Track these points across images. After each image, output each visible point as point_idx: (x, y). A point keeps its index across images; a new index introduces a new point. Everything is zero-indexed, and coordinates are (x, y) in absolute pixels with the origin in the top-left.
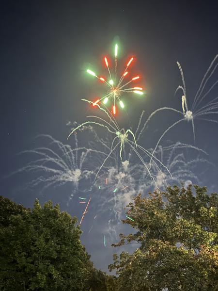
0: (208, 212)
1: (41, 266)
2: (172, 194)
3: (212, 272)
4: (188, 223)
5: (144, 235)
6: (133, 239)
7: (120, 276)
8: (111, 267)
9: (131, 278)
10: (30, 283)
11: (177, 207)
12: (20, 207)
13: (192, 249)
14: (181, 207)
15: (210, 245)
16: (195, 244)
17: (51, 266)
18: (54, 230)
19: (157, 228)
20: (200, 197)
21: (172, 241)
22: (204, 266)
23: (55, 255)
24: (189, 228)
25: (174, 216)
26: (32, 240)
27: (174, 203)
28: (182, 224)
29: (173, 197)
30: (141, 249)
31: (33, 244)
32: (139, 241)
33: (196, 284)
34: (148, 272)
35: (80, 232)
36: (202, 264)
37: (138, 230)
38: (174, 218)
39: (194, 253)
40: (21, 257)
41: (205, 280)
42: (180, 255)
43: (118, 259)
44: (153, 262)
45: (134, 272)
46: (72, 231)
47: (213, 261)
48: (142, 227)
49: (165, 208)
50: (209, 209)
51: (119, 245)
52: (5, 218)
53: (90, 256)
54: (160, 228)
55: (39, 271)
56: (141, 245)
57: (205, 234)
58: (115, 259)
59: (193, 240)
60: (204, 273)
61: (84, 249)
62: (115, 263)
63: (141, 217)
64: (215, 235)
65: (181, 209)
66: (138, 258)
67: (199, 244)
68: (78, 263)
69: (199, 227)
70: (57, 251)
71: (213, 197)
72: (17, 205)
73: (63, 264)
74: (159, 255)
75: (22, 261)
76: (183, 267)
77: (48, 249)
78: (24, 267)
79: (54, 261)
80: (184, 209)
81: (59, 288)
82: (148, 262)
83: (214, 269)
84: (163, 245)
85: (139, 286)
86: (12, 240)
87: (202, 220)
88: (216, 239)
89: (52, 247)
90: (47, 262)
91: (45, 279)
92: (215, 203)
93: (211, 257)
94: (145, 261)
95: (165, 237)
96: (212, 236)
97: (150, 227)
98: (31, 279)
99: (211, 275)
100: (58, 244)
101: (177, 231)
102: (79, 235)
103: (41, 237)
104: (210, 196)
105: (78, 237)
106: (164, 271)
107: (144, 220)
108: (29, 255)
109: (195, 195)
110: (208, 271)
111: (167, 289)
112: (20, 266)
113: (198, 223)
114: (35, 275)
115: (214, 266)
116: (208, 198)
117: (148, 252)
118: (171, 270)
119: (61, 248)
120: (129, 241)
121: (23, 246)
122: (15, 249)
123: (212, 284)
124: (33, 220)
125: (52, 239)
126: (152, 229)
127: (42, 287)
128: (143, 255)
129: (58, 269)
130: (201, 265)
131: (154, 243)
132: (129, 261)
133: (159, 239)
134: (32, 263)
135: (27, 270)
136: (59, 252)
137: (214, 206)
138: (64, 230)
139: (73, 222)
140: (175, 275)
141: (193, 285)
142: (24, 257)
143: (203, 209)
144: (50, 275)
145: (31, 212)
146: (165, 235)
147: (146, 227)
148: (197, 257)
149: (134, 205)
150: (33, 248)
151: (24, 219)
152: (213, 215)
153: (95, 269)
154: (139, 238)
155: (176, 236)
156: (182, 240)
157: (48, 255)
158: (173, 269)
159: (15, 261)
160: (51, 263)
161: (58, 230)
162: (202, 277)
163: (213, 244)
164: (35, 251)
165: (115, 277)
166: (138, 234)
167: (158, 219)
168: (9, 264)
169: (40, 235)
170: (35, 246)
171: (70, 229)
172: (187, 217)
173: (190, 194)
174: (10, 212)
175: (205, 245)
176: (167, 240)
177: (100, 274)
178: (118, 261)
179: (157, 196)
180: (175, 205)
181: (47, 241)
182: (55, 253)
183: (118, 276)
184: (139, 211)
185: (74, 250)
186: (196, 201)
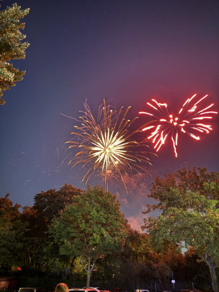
0: (210, 186)
1: (95, 229)
2: (182, 175)
3: (217, 229)
4: (195, 195)
5: (164, 204)
6: (157, 208)
7: (150, 234)
9: (157, 235)
10: (89, 240)
11: (186, 184)
12: (79, 190)
13: (200, 212)
14: (190, 183)
15: (213, 209)
16: (201, 209)
17: (102, 229)
18: (102, 204)
19: (173, 200)
20: (203, 175)
21: (185, 207)
22: (210, 224)
23: (104, 221)
24: (196, 198)
25: (185, 190)
26: (88, 211)
27: (184, 181)
28: (191, 195)
29: (183, 177)
30: (163, 214)
31: (89, 214)
32: (161, 209)
33: (206, 238)
34: (169, 230)
35: (120, 205)
36: (209, 223)
37: (160, 202)
38: (185, 192)
39: (201, 215)
40: (82, 223)
41: (212, 234)
42: (192, 217)
43: (148, 222)
44: (172, 223)
45: (159, 231)
46: (114, 204)
47: (216, 220)
48: (162, 199)
49: (178, 185)
50: (210, 183)
51: (147, 212)
52: (70, 198)
53: (128, 221)
54: (175, 199)
55: (95, 232)
56: (162, 212)
57: (209, 201)
58: (145, 222)
59: (200, 206)
60: (211, 229)
61: (123, 216)
62: (145, 225)
63: (160, 192)
64: (216, 201)
65: (189, 185)
66: (161, 220)
67: (205, 209)
68: (120, 226)
69: (203, 196)
70: (105, 218)
71: (212, 175)
72: (77, 189)
73: (110, 227)
74: (176, 218)
75: (83, 226)
76: (195, 225)
77: (99, 217)
78: (85, 230)
79: (103, 225)
80: (191, 185)
81: (109, 243)
82: (169, 223)
83: (217, 226)
84: (178, 211)
85: (163, 240)
86: (76, 212)
87: (206, 192)
88: (217, 204)
89: (101, 216)
90: (100, 226)
91: (99, 238)
92: (214, 179)
93: (214, 217)
94: (166, 223)
95: (179, 205)
96: (214, 203)
98: (90, 238)
99: (216, 230)
100: (105, 214)
101: (187, 201)
102: (119, 207)
103: (94, 209)
104: (210, 174)
105: (118, 208)
106: (181, 229)
107: (163, 195)
108: (87, 222)
109: (198, 174)
110: (213, 228)
111: (184, 241)
112: (82, 229)
113: (203, 194)
114: (92, 235)
115: (217, 224)
116: (209, 175)
117: (168, 217)
118: (186, 228)
119: (107, 216)
120: (154, 209)
121: (83, 216)
122: (78, 218)
123: (217, 237)
124: (88, 199)
125: (101, 210)
126: (169, 200)
127: (98, 243)
128: (164, 219)
129: (107, 231)
130: (207, 223)
131: (172, 210)
132: (155, 223)
133: (175, 207)
134: (90, 227)
135: (87, 232)
136: (107, 219)
137: (213, 181)
138: (108, 204)
139: (114, 198)
140: (188, 232)
141: (203, 238)
143: (205, 184)
144: (102, 235)
145: (86, 192)
146: (179, 204)
147: (165, 199)
148: (204, 218)
149: (155, 184)
151: (82, 198)
152: (213, 188)
153: (132, 229)
154: (160, 207)
155: (188, 204)
156: (192, 207)
157: (99, 221)
158: (187, 228)
159: (78, 227)
160: (102, 226)
161: (105, 204)
162: (209, 232)
163: (215, 208)
164: (91, 219)
165: (146, 234)
166: (160, 204)
167: (173, 193)
168: (74, 228)
169: (93, 208)
170: (91, 216)
171: (112, 203)
172: (194, 190)
173: (195, 174)
174: (72, 194)
175: (209, 209)
177: (136, 232)
178: (147, 224)
179: (171, 177)
180: (185, 182)
181: (98, 211)
182: (104, 220)
183: (148, 233)
184: (159, 188)
185: (117, 217)
186: (200, 179)
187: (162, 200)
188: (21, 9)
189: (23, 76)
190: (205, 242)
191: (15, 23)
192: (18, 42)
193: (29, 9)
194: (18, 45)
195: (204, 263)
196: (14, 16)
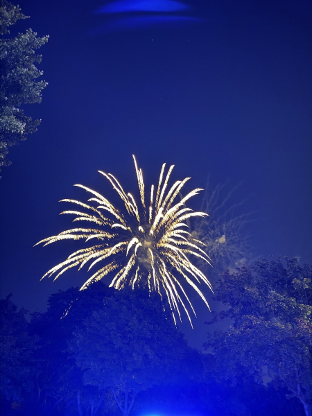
0: (302, 284)
1: (137, 346)
2: (261, 267)
4: (282, 297)
5: (237, 311)
6: (226, 316)
7: (216, 355)
8: (206, 345)
9: (226, 356)
10: (127, 363)
11: (268, 281)
13: (289, 323)
15: (308, 319)
16: (291, 318)
17: (146, 346)
18: (145, 310)
19: (249, 304)
20: (292, 268)
21: (267, 316)
22: (304, 341)
23: (149, 335)
24: (283, 302)
25: (266, 290)
26: (126, 321)
27: (264, 277)
28: (275, 297)
29: (263, 271)
30: (235, 325)
31: (127, 325)
32: (232, 317)
33: (298, 362)
37: (230, 307)
38: (266, 292)
39: (290, 327)
40: (116, 338)
41: (307, 357)
42: (276, 330)
43: (212, 337)
44: (248, 340)
45: (229, 350)
49: (255, 282)
50: (302, 280)
51: (212, 322)
53: (183, 335)
54: (253, 303)
55: (135, 352)
56: (234, 322)
58: (209, 338)
59: (289, 314)
60: (305, 349)
62: (209, 341)
63: (231, 293)
66: (232, 335)
67: (296, 318)
69: (293, 300)
70: (150, 331)
71: (305, 267)
74: (254, 332)
75: (118, 342)
76: (281, 343)
77: (142, 330)
78: (120, 348)
79: (148, 341)
80: (276, 282)
82: (243, 339)
84: (257, 321)
85: (236, 364)
87: (297, 293)
89: (145, 327)
90: (142, 342)
91: (141, 360)
94: (240, 339)
95: (258, 312)
96: (310, 309)
97: (242, 302)
98: (127, 360)
100: (151, 324)
101: (270, 305)
103: (134, 317)
104: (302, 267)
106: (262, 348)
107: (235, 297)
108: (124, 336)
109: (285, 267)
110: (309, 346)
111: (266, 367)
112: (116, 347)
113: (292, 295)
114: (131, 355)
116: (301, 269)
117: (242, 329)
118: (269, 347)
119: (154, 327)
120: (222, 318)
121: (118, 327)
122: (110, 331)
124: (125, 301)
125: (145, 319)
126: (244, 305)
127: (139, 367)
128: (237, 332)
129: (153, 349)
130: (300, 339)
131: (247, 319)
132: (223, 339)
133: (252, 314)
134: (128, 344)
135: (123, 351)
137: (307, 277)
138: (155, 310)
140: (272, 352)
141: (294, 362)
142: (120, 339)
143: (296, 281)
144: (146, 356)
147: (238, 303)
148: (295, 332)
149: (223, 281)
150: (127, 329)
151: (117, 301)
152: (307, 287)
153: (190, 347)
154: (231, 315)
155: (271, 311)
156: (276, 314)
157: (142, 335)
159: (111, 343)
160: (146, 343)
161: (150, 310)
162: (303, 353)
163: (311, 317)
164: (129, 331)
165: (211, 355)
166: (231, 311)
167: (250, 294)
168: (105, 345)
169: (132, 315)
170: (130, 327)
173: (280, 266)
175: (302, 319)
176: (261, 315)
177: (195, 352)
178: (212, 339)
179: (246, 271)
180: (266, 278)
181: (140, 321)
183: (213, 354)
184: (229, 287)
185: (167, 329)
186: (288, 274)
187: (233, 304)
188: (37, 37)
189: (38, 127)
190: (297, 367)
191: (29, 55)
192: (32, 80)
193: (48, 36)
194: (31, 84)
195: (296, 400)
196: (28, 45)
